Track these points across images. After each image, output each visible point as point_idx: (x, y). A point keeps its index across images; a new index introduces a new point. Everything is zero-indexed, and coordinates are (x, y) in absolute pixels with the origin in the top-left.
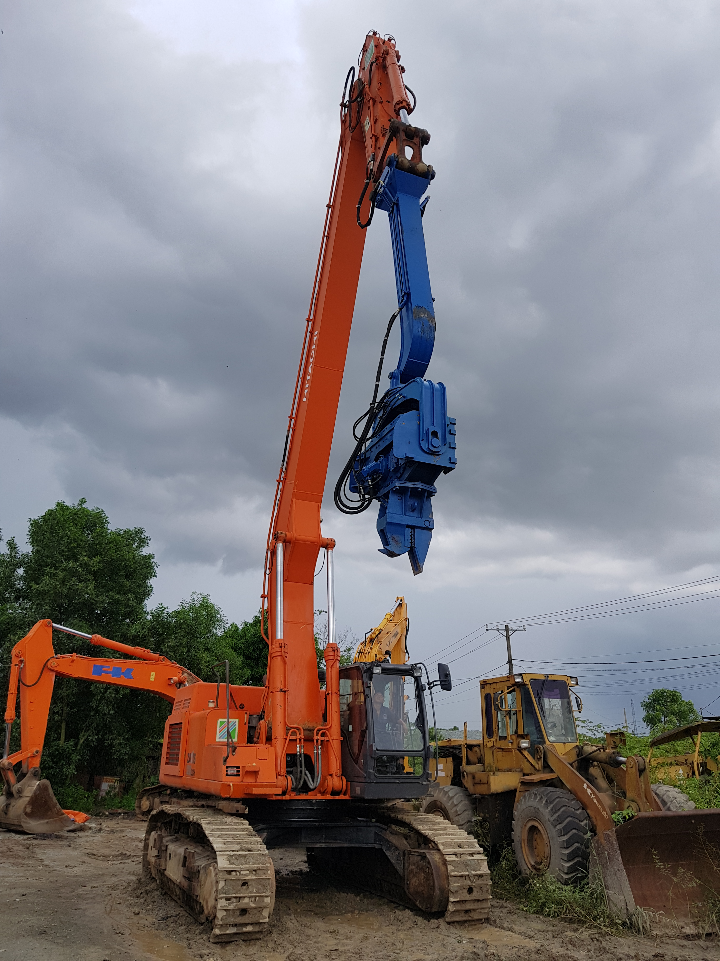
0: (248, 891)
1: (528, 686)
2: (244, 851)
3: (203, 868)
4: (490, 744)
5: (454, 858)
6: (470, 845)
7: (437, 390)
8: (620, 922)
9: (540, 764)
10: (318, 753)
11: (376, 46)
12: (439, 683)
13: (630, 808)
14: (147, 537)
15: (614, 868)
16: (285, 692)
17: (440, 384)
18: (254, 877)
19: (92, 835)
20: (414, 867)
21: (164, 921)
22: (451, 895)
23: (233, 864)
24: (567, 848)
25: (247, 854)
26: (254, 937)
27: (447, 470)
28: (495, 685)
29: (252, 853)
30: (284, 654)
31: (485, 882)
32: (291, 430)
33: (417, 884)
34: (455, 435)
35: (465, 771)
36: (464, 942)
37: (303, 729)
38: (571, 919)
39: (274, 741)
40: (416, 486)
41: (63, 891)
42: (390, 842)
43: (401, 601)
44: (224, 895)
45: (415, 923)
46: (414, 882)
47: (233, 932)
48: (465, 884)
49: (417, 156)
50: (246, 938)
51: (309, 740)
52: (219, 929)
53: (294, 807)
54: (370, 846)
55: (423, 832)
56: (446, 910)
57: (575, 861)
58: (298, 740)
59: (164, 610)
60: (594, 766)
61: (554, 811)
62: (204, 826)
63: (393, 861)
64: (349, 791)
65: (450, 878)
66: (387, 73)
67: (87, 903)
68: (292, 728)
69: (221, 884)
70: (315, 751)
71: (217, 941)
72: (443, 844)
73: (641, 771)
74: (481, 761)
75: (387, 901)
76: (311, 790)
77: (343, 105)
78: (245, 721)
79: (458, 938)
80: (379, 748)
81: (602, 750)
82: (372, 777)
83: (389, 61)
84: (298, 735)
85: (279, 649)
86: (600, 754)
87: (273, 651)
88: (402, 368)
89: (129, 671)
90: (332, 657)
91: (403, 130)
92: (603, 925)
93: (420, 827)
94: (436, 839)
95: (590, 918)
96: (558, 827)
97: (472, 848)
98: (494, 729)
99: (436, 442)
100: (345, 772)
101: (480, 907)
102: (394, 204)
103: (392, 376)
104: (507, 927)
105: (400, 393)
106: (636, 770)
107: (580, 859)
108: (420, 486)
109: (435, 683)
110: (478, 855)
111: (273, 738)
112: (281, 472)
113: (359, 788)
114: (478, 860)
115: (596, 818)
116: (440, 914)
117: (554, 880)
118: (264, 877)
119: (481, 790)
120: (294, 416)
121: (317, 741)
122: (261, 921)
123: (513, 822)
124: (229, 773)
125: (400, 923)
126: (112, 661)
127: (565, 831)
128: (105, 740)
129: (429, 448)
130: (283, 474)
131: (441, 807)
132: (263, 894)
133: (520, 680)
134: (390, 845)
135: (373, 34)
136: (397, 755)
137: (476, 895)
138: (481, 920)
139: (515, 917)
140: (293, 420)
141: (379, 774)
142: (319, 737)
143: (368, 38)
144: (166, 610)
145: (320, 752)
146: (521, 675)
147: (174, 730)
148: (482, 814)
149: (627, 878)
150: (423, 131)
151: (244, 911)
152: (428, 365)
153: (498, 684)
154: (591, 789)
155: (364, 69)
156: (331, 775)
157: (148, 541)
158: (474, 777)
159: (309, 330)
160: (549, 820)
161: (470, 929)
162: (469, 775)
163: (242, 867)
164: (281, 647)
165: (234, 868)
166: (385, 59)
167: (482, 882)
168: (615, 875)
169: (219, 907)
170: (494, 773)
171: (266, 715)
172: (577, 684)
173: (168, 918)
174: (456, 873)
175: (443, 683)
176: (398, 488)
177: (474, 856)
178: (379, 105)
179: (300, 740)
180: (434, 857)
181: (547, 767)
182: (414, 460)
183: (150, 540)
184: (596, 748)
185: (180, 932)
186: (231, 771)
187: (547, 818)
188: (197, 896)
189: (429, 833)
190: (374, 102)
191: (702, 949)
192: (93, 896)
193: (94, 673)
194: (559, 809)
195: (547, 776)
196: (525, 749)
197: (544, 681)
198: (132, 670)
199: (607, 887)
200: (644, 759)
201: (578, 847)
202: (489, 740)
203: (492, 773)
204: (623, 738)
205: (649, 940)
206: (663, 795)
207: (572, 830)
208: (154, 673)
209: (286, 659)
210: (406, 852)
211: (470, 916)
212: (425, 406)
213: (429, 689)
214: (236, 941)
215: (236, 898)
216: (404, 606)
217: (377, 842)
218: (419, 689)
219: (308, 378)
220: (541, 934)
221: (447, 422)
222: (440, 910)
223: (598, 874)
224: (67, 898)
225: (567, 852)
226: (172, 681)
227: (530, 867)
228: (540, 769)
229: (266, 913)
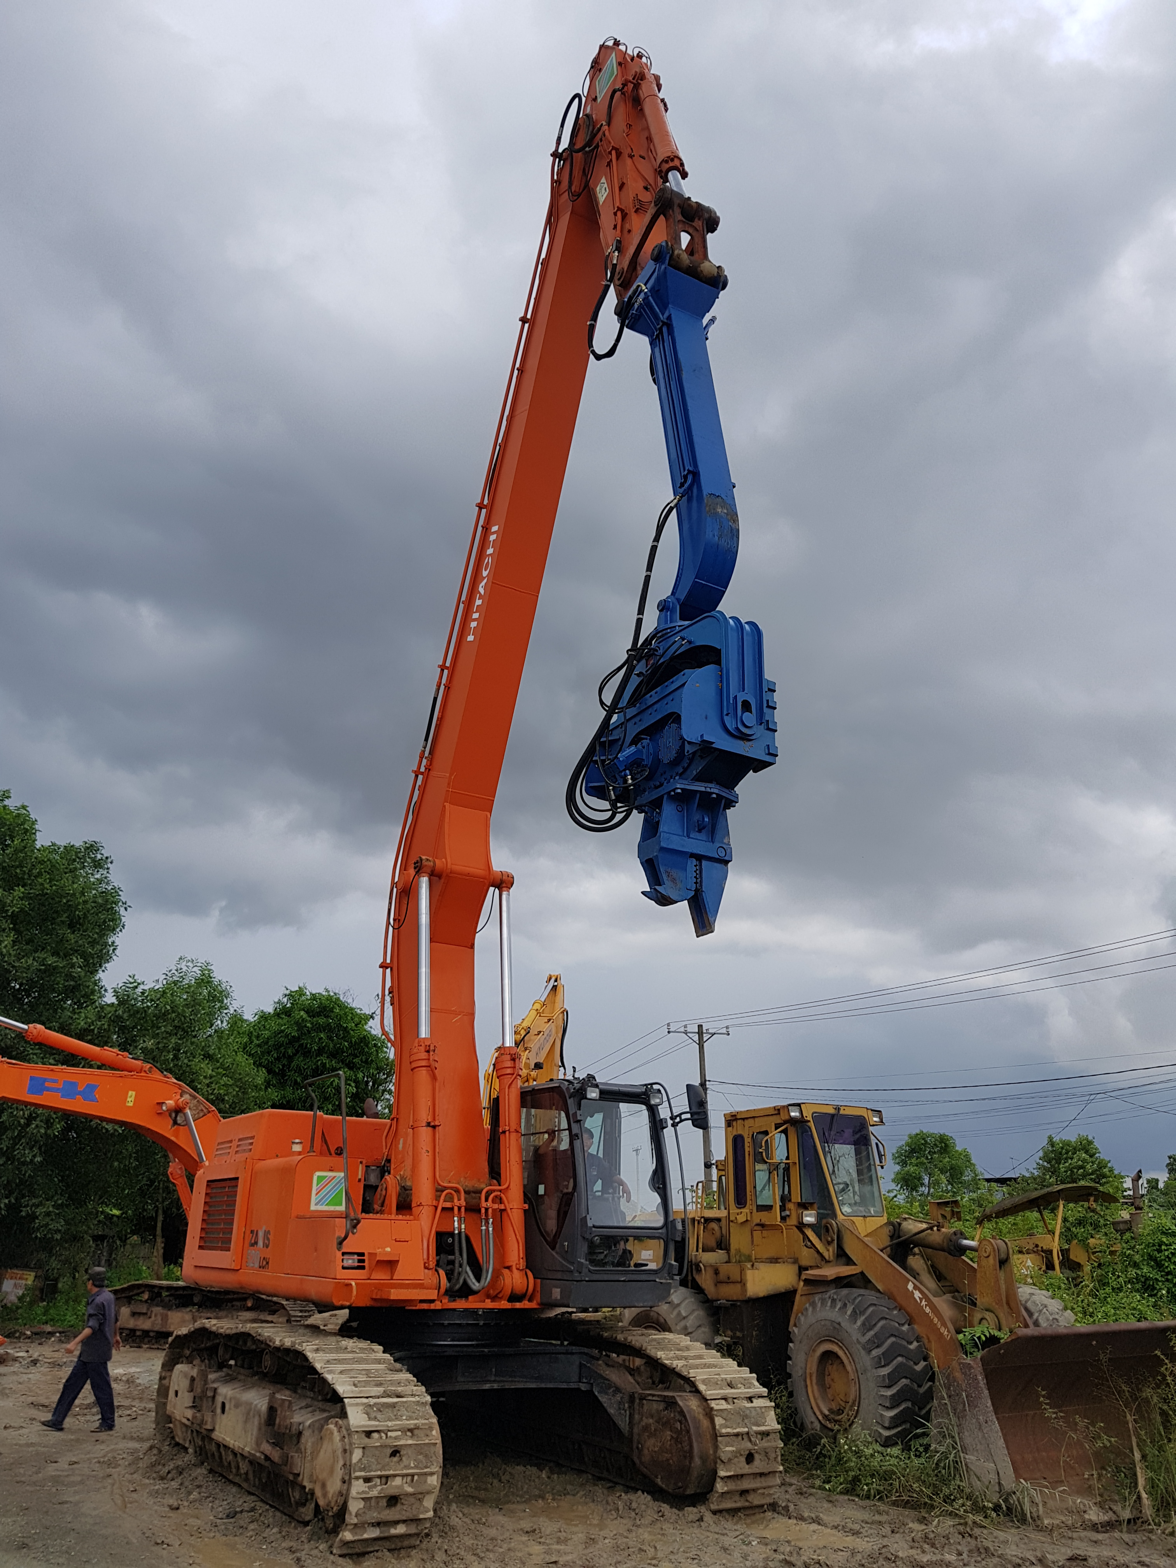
0: (402, 1465)
1: (809, 1124)
2: (389, 1396)
3: (309, 1426)
4: (741, 1218)
5: (723, 1405)
6: (746, 1383)
7: (747, 632)
8: (990, 1505)
9: (831, 1250)
10: (487, 1230)
11: (620, 64)
12: (689, 1116)
13: (984, 1321)
14: (107, 858)
15: (978, 1419)
16: (434, 1127)
17: (751, 624)
18: (410, 1442)
19: (22, 1370)
20: (651, 1421)
21: (232, 1520)
22: (720, 1466)
23: (375, 1418)
24: (889, 1387)
25: (396, 1403)
26: (406, 1543)
27: (760, 765)
28: (751, 1121)
29: (404, 1399)
30: (434, 1064)
31: (773, 1444)
32: (442, 687)
33: (656, 1449)
34: (775, 708)
35: (700, 1262)
36: (753, 1543)
37: (465, 1192)
38: (908, 1502)
39: (415, 1210)
40: (708, 790)
41: (22, 1471)
42: (607, 1380)
43: (556, 981)
44: (363, 1474)
45: (660, 1514)
46: (651, 1445)
47: (373, 1535)
48: (742, 1447)
49: (698, 248)
50: (393, 1546)
51: (473, 1209)
52: (350, 1531)
53: (446, 1322)
54: (573, 1386)
55: (666, 1362)
56: (712, 1490)
57: (901, 1408)
58: (456, 1209)
59: (136, 987)
60: (914, 1255)
61: (867, 1327)
62: (310, 1355)
63: (612, 1411)
64: (538, 1296)
65: (719, 1439)
66: (642, 110)
67: (75, 1492)
68: (446, 1188)
69: (357, 1455)
70: (484, 1228)
71: (345, 1552)
72: (704, 1381)
73: (1003, 1262)
74: (722, 1244)
75: (590, 1477)
76: (474, 1293)
77: (555, 155)
78: (360, 1177)
79: (741, 1537)
80: (597, 1224)
81: (935, 1228)
82: (585, 1270)
83: (644, 92)
84: (456, 1200)
85: (424, 1055)
86: (931, 1235)
87: (414, 1058)
88: (682, 595)
89: (91, 1088)
90: (509, 1071)
91: (679, 205)
92: (962, 1510)
93: (660, 1354)
94: (692, 1373)
95: (938, 1500)
96: (875, 1353)
97: (750, 1388)
98: (748, 1193)
99: (750, 718)
100: (531, 1263)
101: (764, 1484)
102: (664, 323)
103: (663, 607)
104: (809, 1516)
105: (682, 634)
106: (994, 1260)
107: (909, 1404)
108: (714, 789)
109: (683, 1117)
110: (760, 1400)
111: (413, 1205)
112: (421, 758)
113: (559, 1290)
114: (761, 1408)
115: (928, 1339)
116: (700, 1498)
117: (870, 1439)
118: (427, 1441)
119: (730, 1292)
120: (448, 664)
121: (487, 1210)
122: (421, 1516)
123: (791, 1345)
124: (346, 1264)
125: (633, 1514)
126: (62, 1071)
127: (886, 1359)
128: (21, 1206)
129: (737, 728)
130: (424, 761)
131: (658, 1320)
132: (425, 1470)
133: (797, 1114)
134: (609, 1386)
135: (614, 44)
136: (621, 1234)
137: (759, 1465)
138: (763, 1506)
139: (811, 1500)
140: (446, 672)
141: (596, 1266)
142: (489, 1204)
143: (603, 49)
144: (141, 987)
145: (491, 1229)
146: (799, 1105)
147: (214, 1191)
148: (729, 1333)
149: (1000, 1434)
150: (709, 210)
151: (393, 1500)
152: (724, 592)
153: (756, 1119)
154: (921, 1292)
155: (595, 99)
156: (509, 1268)
157: (109, 865)
158: (716, 1272)
159: (481, 523)
160: (858, 1342)
161: (748, 1521)
162: (707, 1268)
163: (390, 1424)
164: (428, 1051)
165: (377, 1426)
166: (637, 86)
167: (769, 1444)
168: (980, 1429)
169: (354, 1492)
170: (753, 1266)
171: (393, 1166)
172: (882, 1122)
173: (236, 1513)
174: (729, 1430)
175: (696, 1117)
176: (679, 791)
177: (754, 1400)
178: (629, 161)
179: (459, 1208)
180: (691, 1404)
181: (843, 1256)
182: (714, 746)
183: (111, 863)
184: (924, 1226)
185: (272, 1539)
186: (350, 1261)
187: (854, 1338)
188: (298, 1475)
189: (678, 1364)
190: (619, 155)
191: (1127, 1547)
192: (79, 1479)
193: (32, 1091)
194: (875, 1325)
195: (845, 1270)
196: (810, 1226)
197: (833, 1116)
198: (95, 1087)
199: (965, 1450)
200: (1006, 1244)
201: (906, 1385)
202: (740, 1211)
203: (749, 1265)
204: (956, 1210)
205: (1041, 1533)
206: (1026, 1302)
207: (896, 1358)
208: (134, 1093)
209: (436, 1071)
210: (636, 1395)
211: (747, 1501)
212: (730, 658)
213: (673, 1125)
214: (377, 1551)
215: (380, 1477)
216: (560, 990)
217: (584, 1380)
218: (657, 1127)
219: (478, 602)
220: (871, 1528)
221: (765, 689)
222: (698, 1491)
223: (947, 1429)
224: (35, 1484)
225: (889, 1393)
226: (164, 1108)
227: (820, 1418)
228: (832, 1258)
229: (429, 1503)
